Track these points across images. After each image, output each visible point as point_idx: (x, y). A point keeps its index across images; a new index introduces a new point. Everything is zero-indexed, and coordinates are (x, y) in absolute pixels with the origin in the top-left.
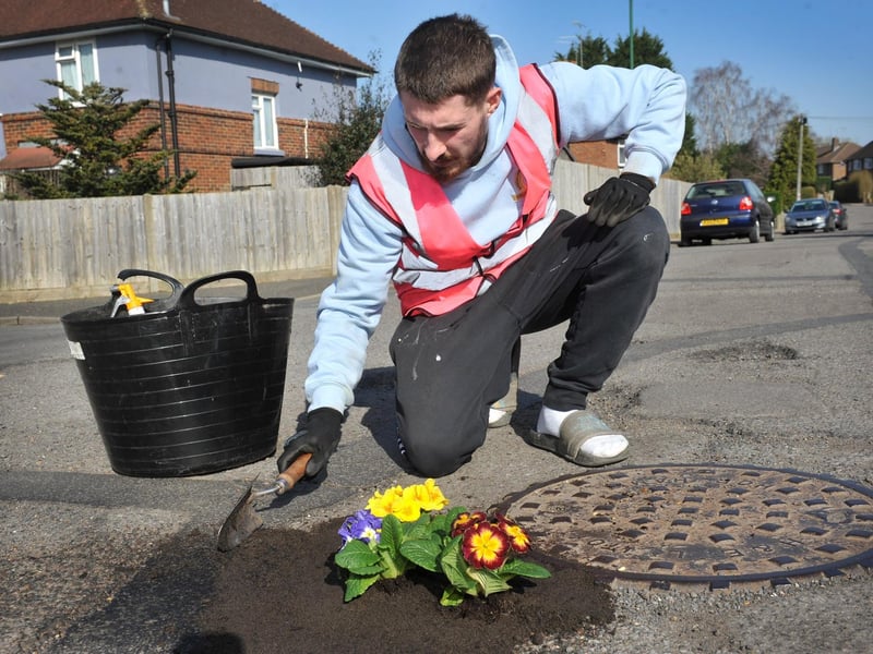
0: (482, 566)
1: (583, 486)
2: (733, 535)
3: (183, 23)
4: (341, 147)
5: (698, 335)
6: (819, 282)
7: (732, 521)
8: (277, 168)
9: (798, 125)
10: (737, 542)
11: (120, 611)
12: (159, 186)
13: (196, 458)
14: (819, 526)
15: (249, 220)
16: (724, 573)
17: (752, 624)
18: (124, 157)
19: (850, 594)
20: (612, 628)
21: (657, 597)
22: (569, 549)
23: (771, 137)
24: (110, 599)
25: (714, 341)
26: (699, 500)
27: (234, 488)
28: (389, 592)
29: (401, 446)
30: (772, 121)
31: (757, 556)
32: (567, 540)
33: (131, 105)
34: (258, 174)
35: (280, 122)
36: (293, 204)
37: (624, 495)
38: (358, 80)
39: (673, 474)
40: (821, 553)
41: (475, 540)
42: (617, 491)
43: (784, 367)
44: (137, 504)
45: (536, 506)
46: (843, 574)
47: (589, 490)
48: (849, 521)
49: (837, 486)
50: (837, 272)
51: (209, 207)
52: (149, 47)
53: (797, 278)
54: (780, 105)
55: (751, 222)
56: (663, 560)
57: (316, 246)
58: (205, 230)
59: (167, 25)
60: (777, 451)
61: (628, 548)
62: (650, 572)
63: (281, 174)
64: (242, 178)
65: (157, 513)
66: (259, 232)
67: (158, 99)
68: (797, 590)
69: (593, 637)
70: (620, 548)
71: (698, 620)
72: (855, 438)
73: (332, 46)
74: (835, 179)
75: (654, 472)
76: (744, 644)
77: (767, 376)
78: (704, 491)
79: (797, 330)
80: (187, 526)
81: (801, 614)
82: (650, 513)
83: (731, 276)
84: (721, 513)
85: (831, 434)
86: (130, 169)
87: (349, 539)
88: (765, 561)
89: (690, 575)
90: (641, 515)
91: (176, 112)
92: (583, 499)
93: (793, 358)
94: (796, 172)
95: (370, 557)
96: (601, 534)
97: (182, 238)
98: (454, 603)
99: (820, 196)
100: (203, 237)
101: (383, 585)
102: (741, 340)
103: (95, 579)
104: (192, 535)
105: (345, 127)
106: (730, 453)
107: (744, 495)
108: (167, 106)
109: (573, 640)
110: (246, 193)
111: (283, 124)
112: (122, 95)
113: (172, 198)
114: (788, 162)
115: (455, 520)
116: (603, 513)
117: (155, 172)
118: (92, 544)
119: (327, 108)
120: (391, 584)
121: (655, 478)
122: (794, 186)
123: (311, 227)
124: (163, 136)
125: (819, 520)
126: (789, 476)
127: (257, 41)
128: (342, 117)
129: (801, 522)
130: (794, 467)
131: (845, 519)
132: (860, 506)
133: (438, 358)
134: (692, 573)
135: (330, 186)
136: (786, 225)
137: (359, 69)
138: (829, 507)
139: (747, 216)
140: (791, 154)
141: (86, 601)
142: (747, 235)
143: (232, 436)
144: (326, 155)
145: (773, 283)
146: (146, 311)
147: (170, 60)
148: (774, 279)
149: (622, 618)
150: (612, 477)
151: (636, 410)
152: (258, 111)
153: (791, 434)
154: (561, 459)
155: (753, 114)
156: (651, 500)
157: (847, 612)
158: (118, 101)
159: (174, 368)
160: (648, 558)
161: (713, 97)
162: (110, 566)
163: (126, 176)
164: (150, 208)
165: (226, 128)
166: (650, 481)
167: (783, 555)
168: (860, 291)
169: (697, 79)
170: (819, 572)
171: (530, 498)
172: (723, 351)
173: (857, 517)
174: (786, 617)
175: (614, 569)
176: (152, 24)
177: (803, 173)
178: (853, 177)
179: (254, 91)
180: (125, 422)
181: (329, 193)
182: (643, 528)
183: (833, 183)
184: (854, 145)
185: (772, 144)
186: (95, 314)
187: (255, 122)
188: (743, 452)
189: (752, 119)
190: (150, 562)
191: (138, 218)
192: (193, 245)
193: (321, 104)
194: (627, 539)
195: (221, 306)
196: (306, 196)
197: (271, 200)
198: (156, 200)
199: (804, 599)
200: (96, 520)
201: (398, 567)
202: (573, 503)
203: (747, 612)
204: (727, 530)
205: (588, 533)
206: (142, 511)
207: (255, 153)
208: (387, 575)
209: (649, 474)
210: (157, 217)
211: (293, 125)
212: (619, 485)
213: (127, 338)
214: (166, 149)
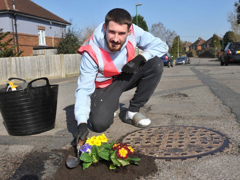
0: (122, 158)
1: (141, 133)
2: (184, 145)
3: (19, 11)
4: (63, 44)
5: (161, 91)
6: (188, 77)
7: (183, 141)
8: (45, 50)
9: (177, 38)
10: (185, 147)
11: (17, 176)
12: (13, 55)
13: (33, 130)
14: (205, 141)
15: (39, 63)
16: (184, 156)
17: (195, 170)
18: (3, 47)
19: (218, 160)
20: (158, 173)
21: (168, 163)
22: (142, 151)
23: (171, 41)
24: (13, 173)
25: (166, 93)
26: (173, 136)
27: (44, 138)
28: (95, 167)
29: (91, 124)
30: (171, 37)
31: (192, 150)
32: (140, 148)
33: (5, 33)
34: (40, 51)
35: (46, 38)
36: (51, 59)
37: (153, 135)
38: (67, 26)
39: (164, 129)
40: (208, 149)
41: (120, 151)
42: (151, 134)
43: (185, 99)
44: (17, 144)
45: (130, 139)
46: (215, 154)
47: (143, 134)
48: (213, 139)
49: (207, 130)
50: (191, 74)
51: (27, 60)
52: (10, 18)
53: (182, 76)
54: (173, 33)
55: (168, 62)
56: (167, 153)
57: (57, 70)
58: (27, 66)
59: (14, 12)
60: (189, 121)
61: (157, 150)
62: (165, 157)
63: (46, 51)
64: (36, 52)
65: (23, 146)
66: (41, 67)
67: (12, 31)
68: (204, 159)
69: (153, 176)
70: (155, 150)
71: (180, 169)
72: (208, 117)
73: (59, 17)
74: (186, 51)
75: (159, 128)
76: (194, 175)
77: (182, 102)
78: (174, 133)
79: (186, 89)
80: (33, 150)
81: (207, 166)
82: (161, 140)
83: (166, 76)
84: (179, 139)
85: (202, 116)
86: (5, 50)
87: (83, 152)
88: (194, 152)
89: (175, 157)
90: (158, 141)
91: (17, 35)
92: (142, 137)
93: (186, 97)
94: (177, 50)
95: (90, 157)
96: (149, 146)
97: (20, 69)
98: (113, 169)
99: (183, 56)
100: (26, 68)
101: (93, 165)
102: (172, 92)
103: (8, 167)
104: (35, 152)
105: (64, 39)
106: (177, 123)
107: (184, 134)
108: (15, 33)
109: (148, 177)
110: (37, 56)
111: (47, 38)
112: (3, 30)
113: (17, 58)
114: (175, 47)
115: (113, 146)
116: (148, 140)
117: (12, 51)
118: (6, 156)
119: (59, 33)
120: (95, 164)
121: (160, 130)
122: (177, 53)
123: (56, 65)
124: (14, 41)
125: (205, 140)
126: (194, 128)
127: (39, 16)
128: (63, 36)
129: (200, 140)
130: (194, 125)
131: (211, 139)
132: (214, 135)
133: (102, 100)
134: (176, 156)
135: (60, 54)
136: (176, 63)
137: (67, 24)
138: (207, 136)
139: (167, 61)
140: (176, 45)
141: (6, 174)
142: (167, 66)
143: (43, 123)
144: (59, 46)
145: (176, 77)
146: (17, 89)
147: (15, 21)
148: (176, 76)
149: (160, 170)
150: (148, 130)
151: (150, 112)
152: (40, 35)
153: (192, 117)
154: (133, 126)
155: (166, 35)
156: (160, 136)
157: (218, 165)
158: (1, 32)
159: (26, 105)
160: (163, 153)
161: (156, 31)
162: (12, 163)
163: (4, 52)
164: (11, 61)
165: (31, 39)
166: (159, 131)
167: (198, 150)
168: (198, 79)
169: (152, 27)
170: (209, 154)
171: (128, 137)
172: (168, 95)
173: (214, 138)
174: (203, 167)
175: (155, 156)
176: (10, 11)
177: (179, 50)
178: (191, 51)
179: (39, 29)
180: (12, 120)
181: (60, 56)
182: (160, 144)
183: (186, 52)
184: (191, 43)
185: (171, 43)
186: (2, 90)
187: (39, 38)
188: (180, 122)
189: (166, 37)
190: (24, 161)
191: (8, 63)
192: (23, 70)
193: (57, 33)
194: (156, 147)
195: (39, 87)
196: (54, 57)
197: (44, 58)
198: (13, 58)
199: (207, 162)
200: (6, 149)
201: (97, 159)
202: (140, 138)
203: (193, 166)
204: (182, 144)
205: (145, 146)
206: (19, 146)
207: (39, 46)
208: (94, 162)
209: (158, 129)
210: (13, 63)
211: (49, 38)
212: (151, 133)
213: (12, 97)
214: (15, 45)
